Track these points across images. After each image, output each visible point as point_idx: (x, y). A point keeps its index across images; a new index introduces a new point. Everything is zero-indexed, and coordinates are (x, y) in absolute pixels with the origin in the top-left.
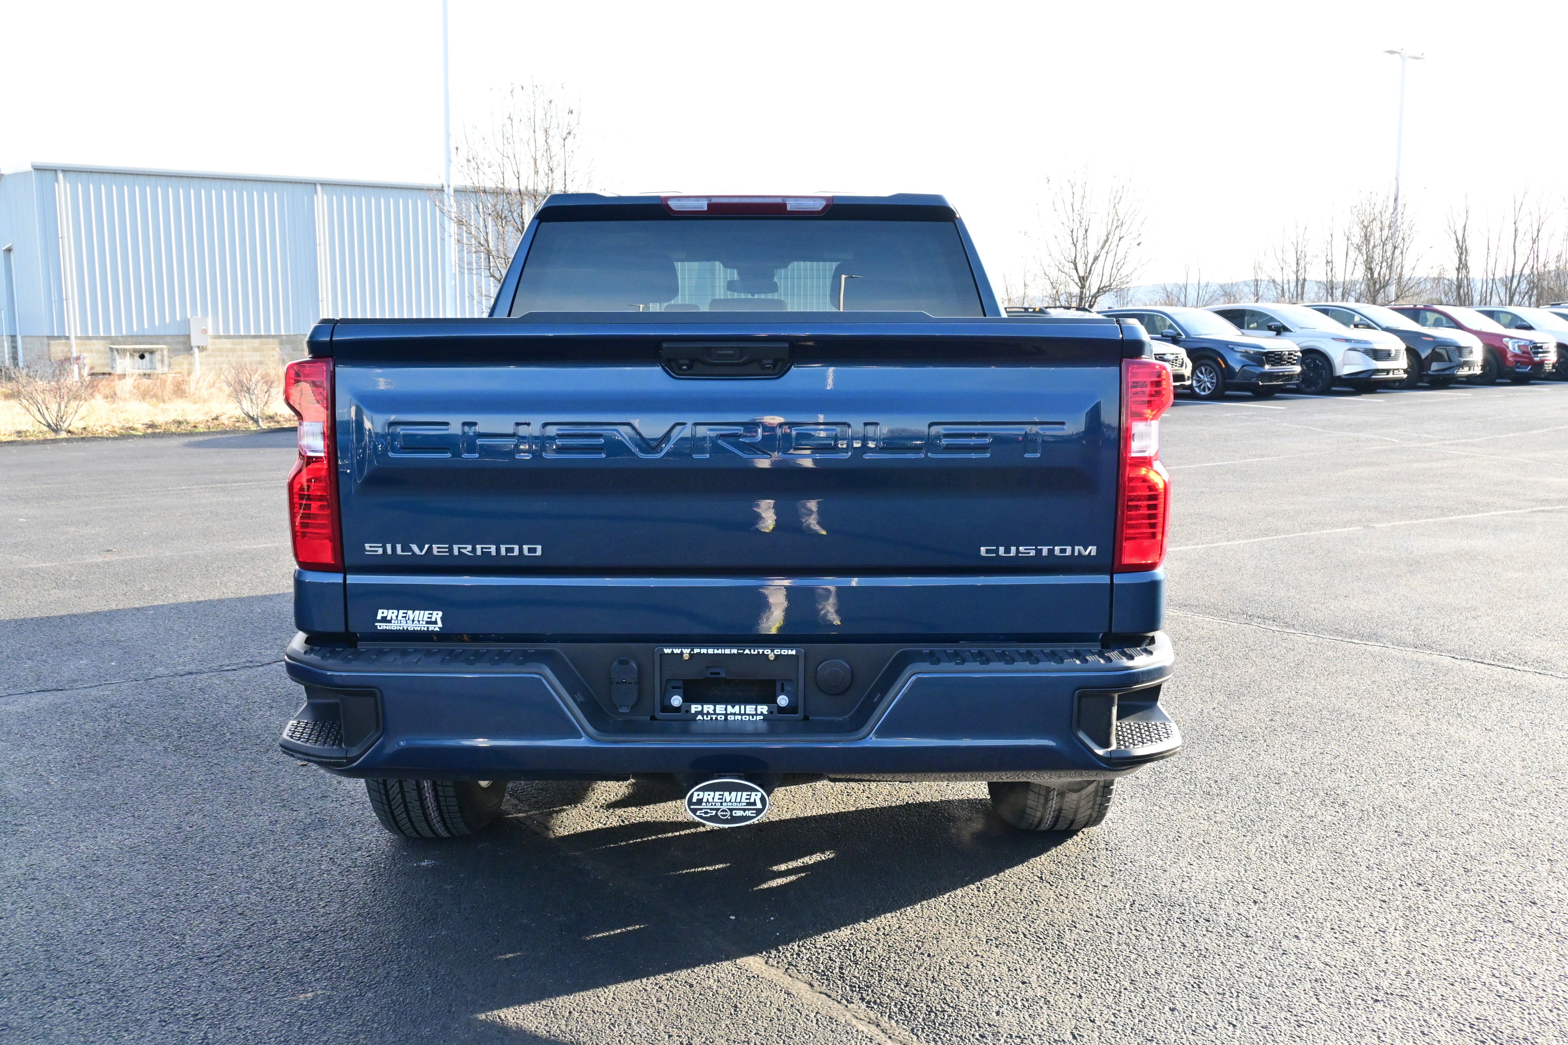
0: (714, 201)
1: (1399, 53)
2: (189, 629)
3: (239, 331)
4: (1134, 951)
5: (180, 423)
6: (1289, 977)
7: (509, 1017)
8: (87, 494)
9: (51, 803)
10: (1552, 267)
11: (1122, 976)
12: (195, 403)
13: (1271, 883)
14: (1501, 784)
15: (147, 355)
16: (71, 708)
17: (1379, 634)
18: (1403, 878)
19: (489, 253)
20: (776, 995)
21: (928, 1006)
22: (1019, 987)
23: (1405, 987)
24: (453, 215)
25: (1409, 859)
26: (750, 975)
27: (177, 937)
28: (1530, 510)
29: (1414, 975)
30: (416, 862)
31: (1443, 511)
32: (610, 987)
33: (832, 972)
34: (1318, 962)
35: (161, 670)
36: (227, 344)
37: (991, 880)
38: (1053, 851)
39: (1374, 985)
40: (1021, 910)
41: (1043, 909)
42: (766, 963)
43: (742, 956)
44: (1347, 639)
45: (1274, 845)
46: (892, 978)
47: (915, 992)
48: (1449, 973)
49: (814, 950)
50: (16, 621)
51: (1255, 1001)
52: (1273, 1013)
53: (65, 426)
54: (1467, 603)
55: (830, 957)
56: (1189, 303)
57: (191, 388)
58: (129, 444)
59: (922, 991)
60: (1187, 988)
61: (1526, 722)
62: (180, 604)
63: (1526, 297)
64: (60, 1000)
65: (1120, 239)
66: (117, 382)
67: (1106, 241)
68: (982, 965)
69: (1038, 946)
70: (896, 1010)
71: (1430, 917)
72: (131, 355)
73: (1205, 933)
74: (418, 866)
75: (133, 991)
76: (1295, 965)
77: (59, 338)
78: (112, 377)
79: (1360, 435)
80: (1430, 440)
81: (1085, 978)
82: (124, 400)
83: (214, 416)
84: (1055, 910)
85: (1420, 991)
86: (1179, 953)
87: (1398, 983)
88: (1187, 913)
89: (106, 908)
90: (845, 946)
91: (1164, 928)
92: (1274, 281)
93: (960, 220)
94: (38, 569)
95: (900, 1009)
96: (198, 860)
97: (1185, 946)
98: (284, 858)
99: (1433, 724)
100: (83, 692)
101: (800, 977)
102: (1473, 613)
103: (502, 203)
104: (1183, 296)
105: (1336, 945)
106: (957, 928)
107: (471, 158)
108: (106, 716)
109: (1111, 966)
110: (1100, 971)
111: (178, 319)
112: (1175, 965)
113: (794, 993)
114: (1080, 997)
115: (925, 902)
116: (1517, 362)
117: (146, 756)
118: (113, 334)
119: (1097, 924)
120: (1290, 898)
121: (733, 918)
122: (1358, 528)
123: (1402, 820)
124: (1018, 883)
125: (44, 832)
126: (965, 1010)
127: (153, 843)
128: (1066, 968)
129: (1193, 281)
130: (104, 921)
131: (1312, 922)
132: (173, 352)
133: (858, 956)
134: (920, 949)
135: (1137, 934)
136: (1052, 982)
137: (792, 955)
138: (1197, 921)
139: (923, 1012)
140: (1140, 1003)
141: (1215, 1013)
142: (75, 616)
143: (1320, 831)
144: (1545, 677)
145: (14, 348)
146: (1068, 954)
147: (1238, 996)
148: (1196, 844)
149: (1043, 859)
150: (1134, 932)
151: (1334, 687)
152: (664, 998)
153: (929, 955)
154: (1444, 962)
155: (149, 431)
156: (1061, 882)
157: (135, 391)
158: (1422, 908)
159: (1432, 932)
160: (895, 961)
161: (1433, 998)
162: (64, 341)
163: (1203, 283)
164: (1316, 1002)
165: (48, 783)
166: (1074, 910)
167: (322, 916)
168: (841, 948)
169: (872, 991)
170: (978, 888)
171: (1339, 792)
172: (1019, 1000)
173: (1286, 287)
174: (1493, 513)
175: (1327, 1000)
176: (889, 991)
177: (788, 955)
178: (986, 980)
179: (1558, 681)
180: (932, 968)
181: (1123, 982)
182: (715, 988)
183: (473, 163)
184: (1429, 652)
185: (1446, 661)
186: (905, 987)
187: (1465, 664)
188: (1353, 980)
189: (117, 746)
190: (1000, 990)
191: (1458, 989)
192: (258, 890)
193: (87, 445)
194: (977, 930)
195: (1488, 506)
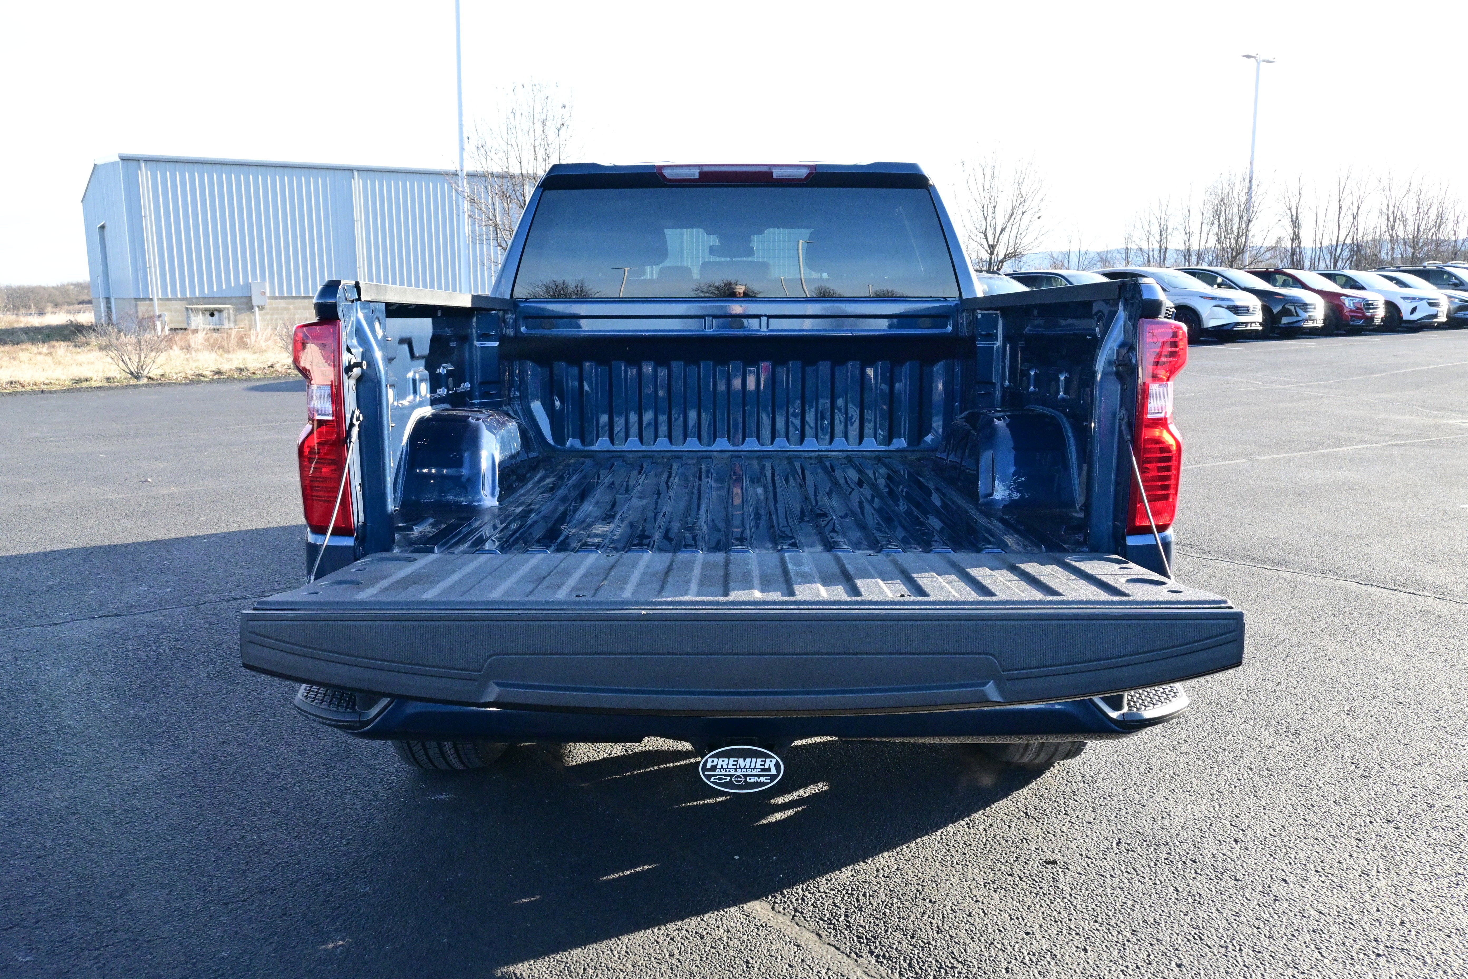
0: (705, 169)
1: (1255, 57)
2: (237, 557)
3: (291, 293)
4: (1129, 896)
5: (241, 370)
6: (1286, 927)
7: (524, 974)
8: (159, 432)
9: (99, 731)
10: (1370, 238)
11: (1123, 926)
12: (255, 353)
13: (1247, 820)
14: (1437, 712)
15: (216, 313)
16: (127, 633)
17: (1287, 560)
18: (1371, 814)
19: (496, 226)
20: (786, 948)
21: (937, 961)
22: (1023, 939)
23: (1403, 939)
24: (466, 195)
25: (1372, 793)
26: (759, 924)
27: (204, 879)
28: (1384, 444)
29: (1408, 925)
30: (434, 796)
31: (1313, 447)
32: (622, 938)
33: (838, 920)
34: (1311, 909)
35: (210, 596)
36: (282, 303)
37: (978, 815)
38: (1034, 783)
39: (1372, 937)
40: (1013, 849)
41: (1033, 849)
42: (773, 909)
43: (749, 901)
44: (1260, 565)
45: (1241, 778)
46: (897, 928)
47: (922, 944)
48: (1442, 923)
49: (818, 894)
50: (87, 549)
51: (1259, 955)
52: (1280, 970)
53: (145, 373)
54: (1357, 531)
55: (834, 903)
56: (1072, 267)
57: (252, 340)
58: (198, 388)
59: (929, 943)
60: (1189, 940)
61: (1442, 647)
62: (230, 533)
63: (1348, 262)
64: (86, 952)
65: (1023, 213)
66: (191, 336)
67: (1012, 215)
68: (984, 912)
69: (1035, 891)
70: (905, 965)
71: (1408, 858)
72: (203, 313)
73: (1195, 876)
74: (436, 800)
75: (158, 942)
76: (1290, 913)
77: (144, 299)
78: (187, 332)
79: (1229, 378)
80: (1288, 383)
81: (1086, 928)
82: (197, 350)
83: (270, 364)
84: (1045, 849)
85: (1419, 944)
86: (1173, 899)
87: (1395, 935)
88: (1173, 853)
89: (140, 846)
90: (847, 890)
91: (1153, 870)
92: (1141, 250)
93: (933, 186)
94: (112, 500)
95: (910, 965)
96: (230, 792)
97: (1177, 890)
98: (310, 791)
99: (1359, 650)
100: (140, 617)
101: (807, 925)
102: (1365, 540)
103: (506, 184)
104: (1066, 261)
105: (1325, 890)
106: (953, 870)
107: (480, 146)
108: (158, 642)
109: (1110, 914)
110: (1100, 920)
111: (241, 283)
112: (1172, 912)
113: (803, 944)
114: (1085, 950)
115: (919, 840)
116: (1352, 316)
117: (190, 682)
118: (188, 296)
119: (1088, 865)
120: (1268, 836)
121: (737, 857)
122: (1244, 460)
123: (1355, 750)
124: (1005, 818)
125: (90, 762)
126: (974, 967)
127: (190, 774)
128: (1066, 916)
129: (1075, 248)
130: (137, 861)
131: (1295, 864)
132: (238, 310)
133: (862, 902)
134: (920, 893)
135: (1129, 876)
136: (1055, 932)
137: (797, 900)
138: (1184, 862)
139: (933, 968)
140: (1145, 958)
141: (1222, 970)
142: (139, 544)
143: (1281, 763)
144: (1445, 602)
145: (109, 308)
146: (1066, 900)
147: (1241, 950)
148: (1167, 776)
149: (1025, 793)
150: (1126, 874)
151: (1259, 613)
152: (676, 952)
153: (930, 901)
154: (1434, 909)
155: (216, 377)
156: (1046, 818)
157: (207, 344)
158: (1398, 848)
159: (1414, 874)
160: (899, 908)
161: (1434, 952)
162: (148, 302)
163: (1083, 250)
164: (1320, 957)
165: (99, 711)
166: (1064, 850)
167: (345, 855)
168: (844, 892)
169: (880, 943)
170: (968, 824)
171: (1289, 721)
172: (1026, 953)
173: (1151, 254)
174: (1355, 447)
175: (1330, 954)
176: (897, 944)
177: (794, 900)
178: (990, 930)
179: (1457, 606)
180: (936, 916)
181: (1125, 933)
182: (725, 939)
183: (482, 150)
184: (1335, 578)
185: (1353, 586)
186: (912, 938)
187: (1372, 590)
188: (1351, 931)
189: (165, 672)
190: (1006, 942)
191: (1456, 941)
192: (284, 827)
193: (163, 390)
194: (974, 872)
195: (1349, 441)
